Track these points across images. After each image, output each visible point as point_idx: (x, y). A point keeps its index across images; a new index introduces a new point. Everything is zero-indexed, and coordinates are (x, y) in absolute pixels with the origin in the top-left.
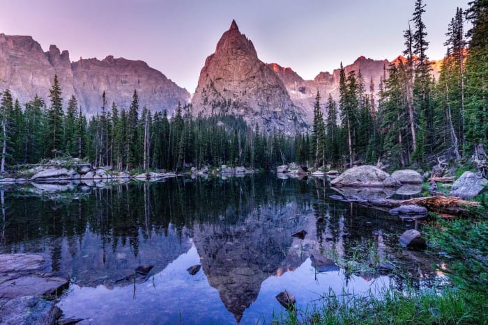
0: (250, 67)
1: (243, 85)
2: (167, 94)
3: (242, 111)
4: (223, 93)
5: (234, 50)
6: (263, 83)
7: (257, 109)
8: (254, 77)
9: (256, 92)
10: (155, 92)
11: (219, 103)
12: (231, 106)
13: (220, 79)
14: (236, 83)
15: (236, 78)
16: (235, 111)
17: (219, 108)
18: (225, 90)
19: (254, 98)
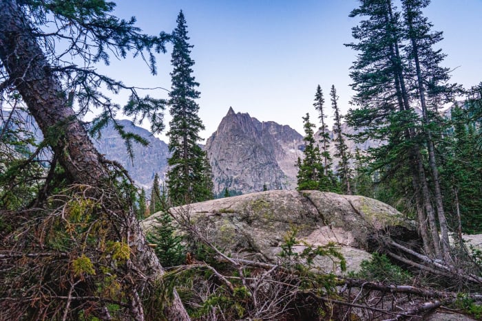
0: (245, 152)
1: (241, 165)
2: (156, 154)
3: (241, 186)
4: (226, 172)
5: (233, 137)
6: (256, 163)
7: (252, 184)
8: (249, 159)
9: (250, 171)
10: (144, 155)
11: (224, 180)
12: (233, 182)
13: (223, 160)
14: (236, 164)
15: (235, 159)
16: (236, 186)
17: (224, 184)
18: (227, 169)
19: (249, 176)
